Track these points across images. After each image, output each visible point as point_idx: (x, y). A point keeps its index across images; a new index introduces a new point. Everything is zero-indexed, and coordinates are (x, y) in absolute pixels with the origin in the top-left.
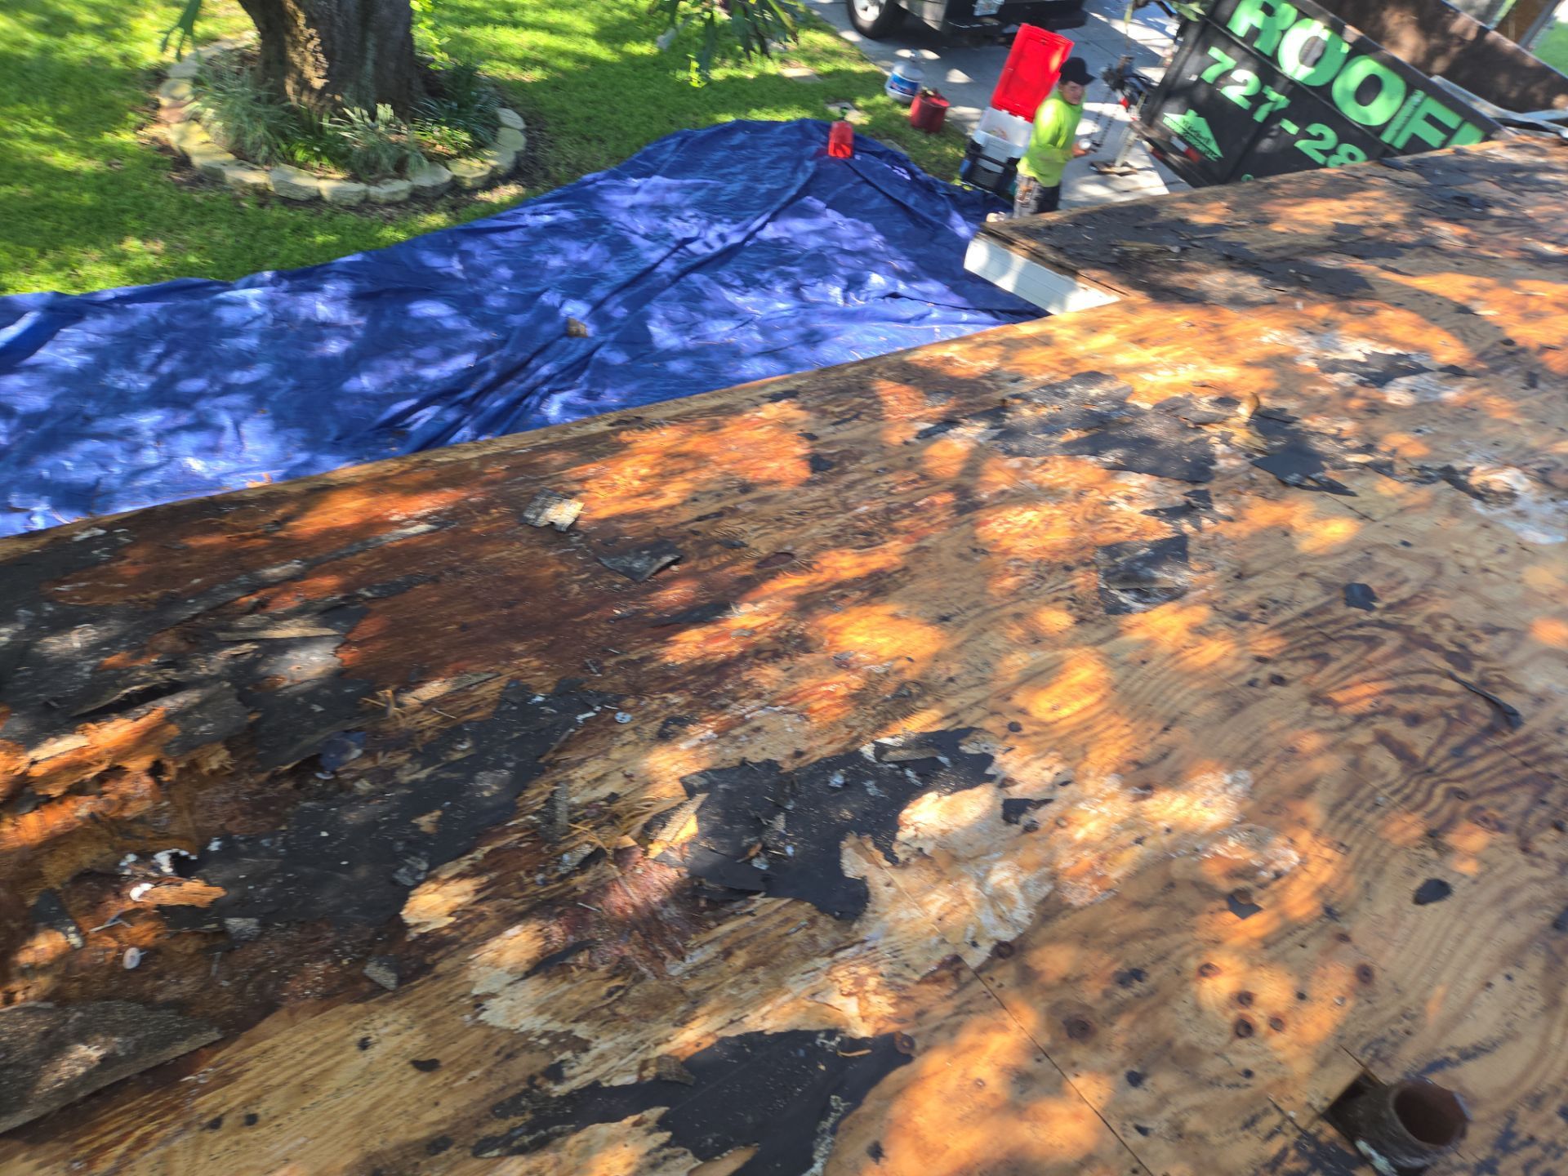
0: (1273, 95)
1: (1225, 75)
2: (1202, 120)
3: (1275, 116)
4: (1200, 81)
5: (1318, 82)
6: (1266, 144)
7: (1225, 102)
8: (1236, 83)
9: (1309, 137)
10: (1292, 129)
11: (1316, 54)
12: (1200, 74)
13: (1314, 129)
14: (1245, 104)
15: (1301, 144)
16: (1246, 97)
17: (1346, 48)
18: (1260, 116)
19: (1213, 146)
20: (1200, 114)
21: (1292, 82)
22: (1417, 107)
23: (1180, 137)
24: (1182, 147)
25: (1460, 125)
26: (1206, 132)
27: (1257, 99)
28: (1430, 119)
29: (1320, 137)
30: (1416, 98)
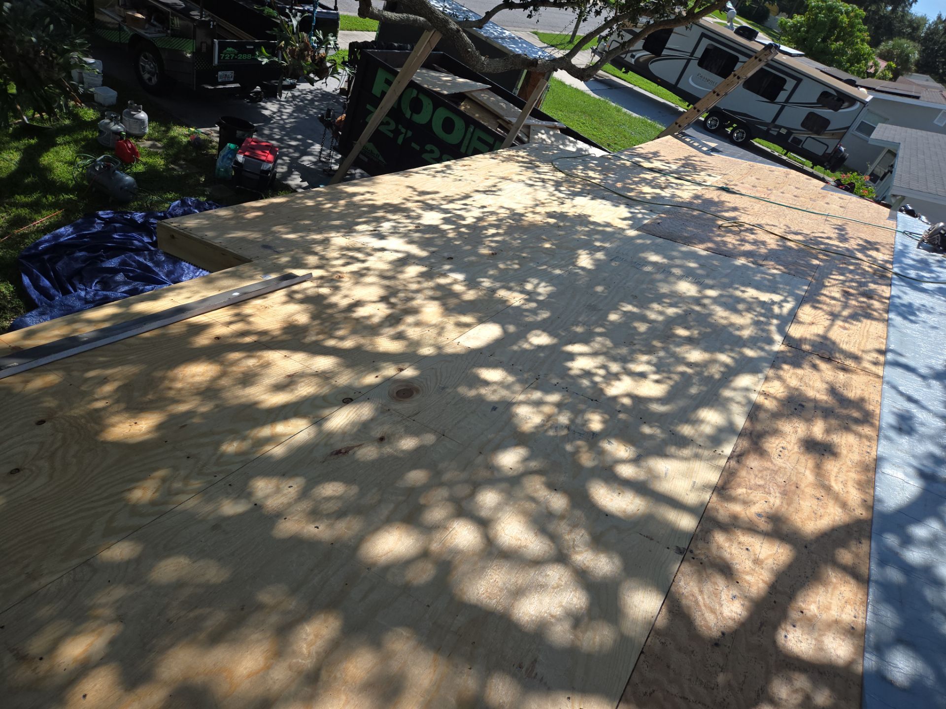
0: (403, 130)
2: (371, 144)
3: (407, 142)
5: (425, 122)
13: (428, 147)
15: (424, 155)
19: (381, 158)
21: (410, 123)
22: (472, 133)
23: (363, 154)
24: (366, 159)
25: (494, 143)
26: (376, 151)
27: (397, 132)
28: (479, 139)
29: (432, 152)
30: (471, 129)
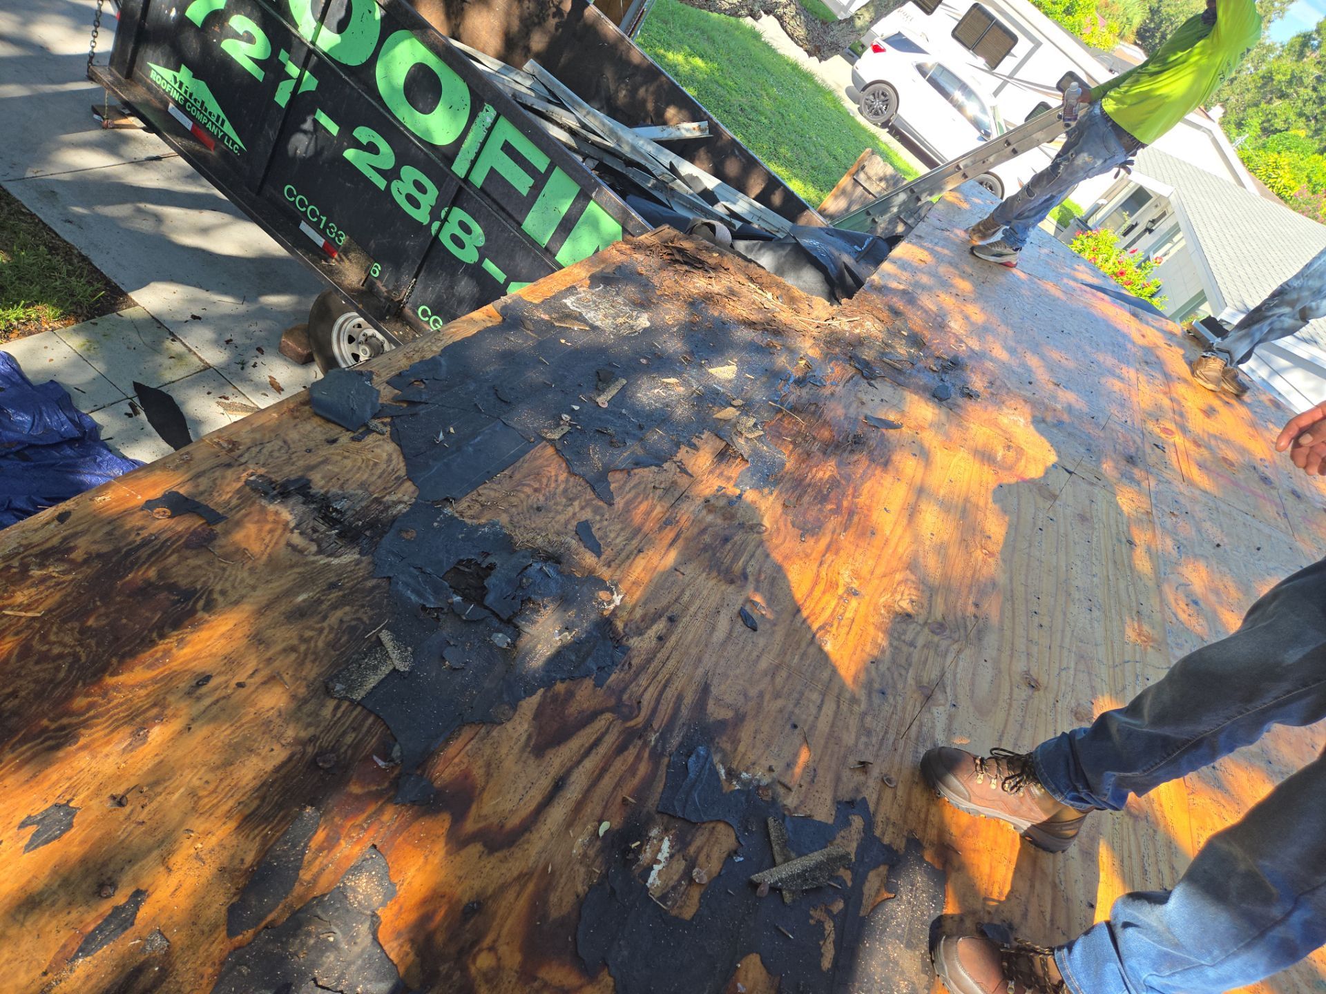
0: (293, 70)
1: (217, 18)
2: (202, 84)
3: (302, 104)
4: (184, 22)
5: (355, 60)
6: (300, 144)
7: (227, 63)
8: (236, 36)
9: (357, 145)
10: (334, 129)
11: (336, 12)
12: (182, 9)
13: (363, 134)
14: (259, 74)
15: (349, 154)
16: (255, 61)
17: (378, 14)
18: (282, 96)
19: (228, 128)
20: (197, 75)
21: (311, 52)
22: (490, 130)
23: (177, 104)
24: (188, 124)
25: (550, 170)
26: (214, 107)
27: (273, 68)
28: (508, 148)
29: (372, 148)
30: (488, 114)
